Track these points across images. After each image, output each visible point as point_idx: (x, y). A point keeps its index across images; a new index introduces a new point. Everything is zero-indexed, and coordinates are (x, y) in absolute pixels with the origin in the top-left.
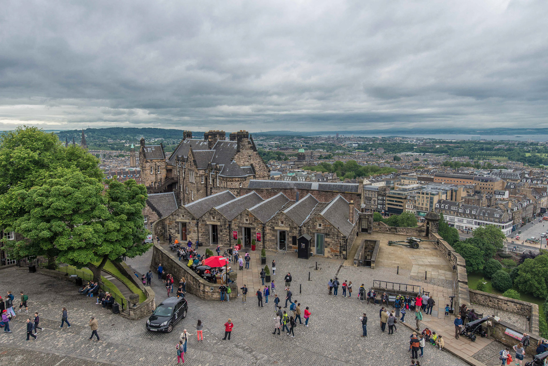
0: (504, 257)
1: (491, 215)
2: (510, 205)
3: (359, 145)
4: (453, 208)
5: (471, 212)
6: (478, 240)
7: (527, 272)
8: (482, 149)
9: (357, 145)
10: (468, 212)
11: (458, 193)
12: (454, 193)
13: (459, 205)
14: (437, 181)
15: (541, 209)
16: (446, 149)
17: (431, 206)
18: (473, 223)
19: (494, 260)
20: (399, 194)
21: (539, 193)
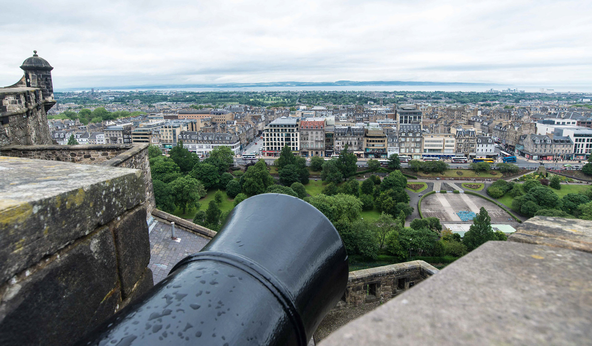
0: (234, 170)
1: (223, 139)
2: (237, 129)
3: (116, 98)
4: (194, 137)
5: (208, 138)
6: (213, 159)
7: (250, 177)
8: (221, 97)
9: (113, 98)
10: (205, 139)
11: (197, 124)
12: (194, 125)
13: (198, 134)
14: (181, 118)
15: (259, 131)
16: (194, 98)
17: (175, 138)
18: (211, 148)
19: (227, 173)
20: (144, 131)
21: (256, 120)
